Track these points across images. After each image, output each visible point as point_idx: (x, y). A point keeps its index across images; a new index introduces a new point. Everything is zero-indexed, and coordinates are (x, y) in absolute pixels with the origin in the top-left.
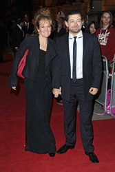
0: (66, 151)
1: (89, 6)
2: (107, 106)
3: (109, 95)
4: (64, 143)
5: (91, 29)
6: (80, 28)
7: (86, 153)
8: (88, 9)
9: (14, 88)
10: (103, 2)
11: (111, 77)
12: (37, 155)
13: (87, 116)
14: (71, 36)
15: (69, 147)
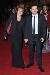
0: (29, 67)
1: (38, 2)
2: (47, 46)
3: (48, 42)
4: (29, 63)
5: (41, 13)
6: (37, 12)
7: (39, 68)
8: (38, 4)
9: (5, 38)
10: (44, 1)
11: (49, 34)
12: (16, 68)
13: (40, 51)
14: (33, 15)
15: (31, 65)
